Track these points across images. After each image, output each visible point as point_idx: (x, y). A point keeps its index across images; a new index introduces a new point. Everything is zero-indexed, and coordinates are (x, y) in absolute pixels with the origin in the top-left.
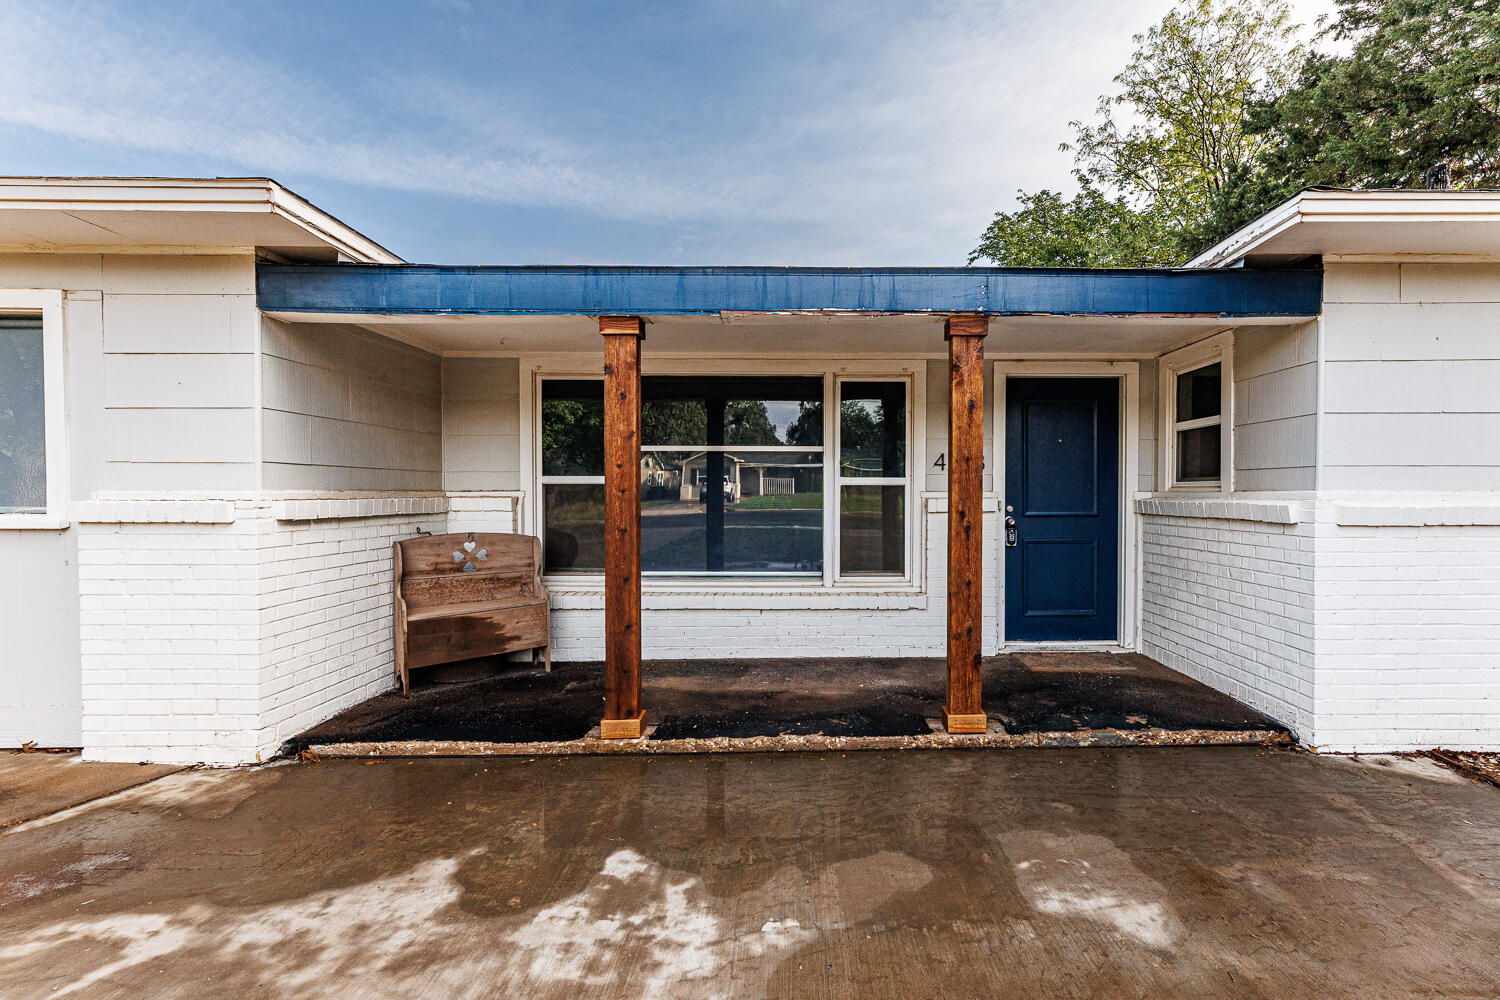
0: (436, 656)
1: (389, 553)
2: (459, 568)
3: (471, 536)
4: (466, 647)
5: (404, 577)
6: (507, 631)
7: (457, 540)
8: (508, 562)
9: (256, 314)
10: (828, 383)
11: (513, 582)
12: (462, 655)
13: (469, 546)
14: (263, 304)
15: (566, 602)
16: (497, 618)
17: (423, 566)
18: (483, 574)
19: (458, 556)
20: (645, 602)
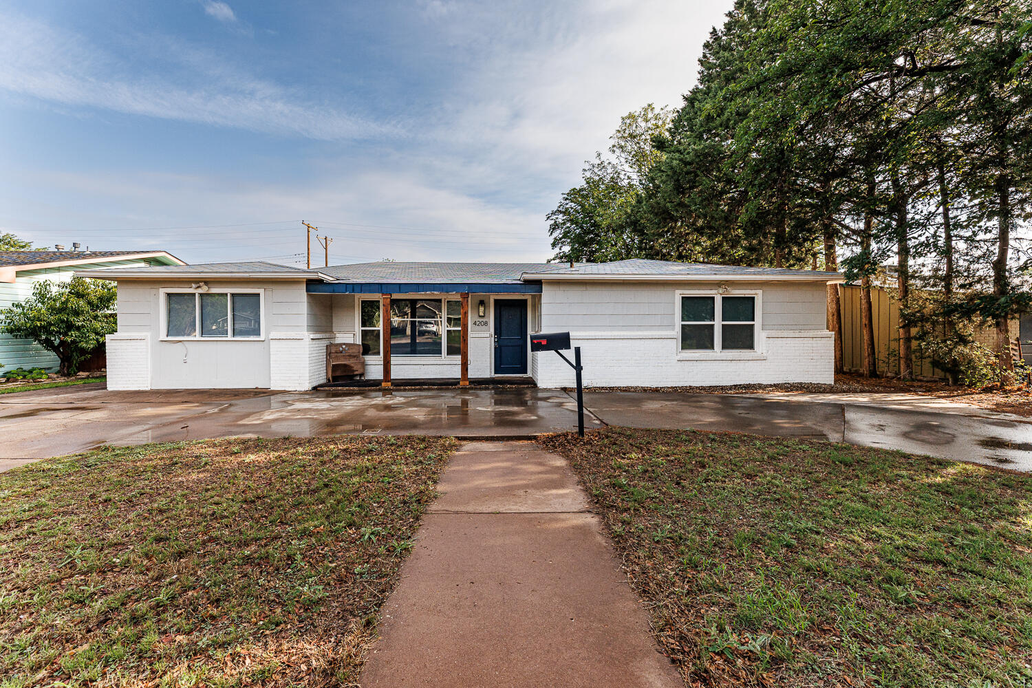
0: (338, 373)
1: (325, 348)
2: (341, 352)
3: (344, 344)
4: (345, 372)
5: (329, 354)
6: (355, 369)
7: (341, 345)
8: (353, 351)
9: (306, 293)
10: (443, 300)
11: (354, 356)
12: (344, 374)
13: (344, 346)
14: (307, 291)
15: (369, 363)
16: (352, 365)
17: (333, 351)
18: (347, 354)
19: (341, 349)
20: (392, 362)
